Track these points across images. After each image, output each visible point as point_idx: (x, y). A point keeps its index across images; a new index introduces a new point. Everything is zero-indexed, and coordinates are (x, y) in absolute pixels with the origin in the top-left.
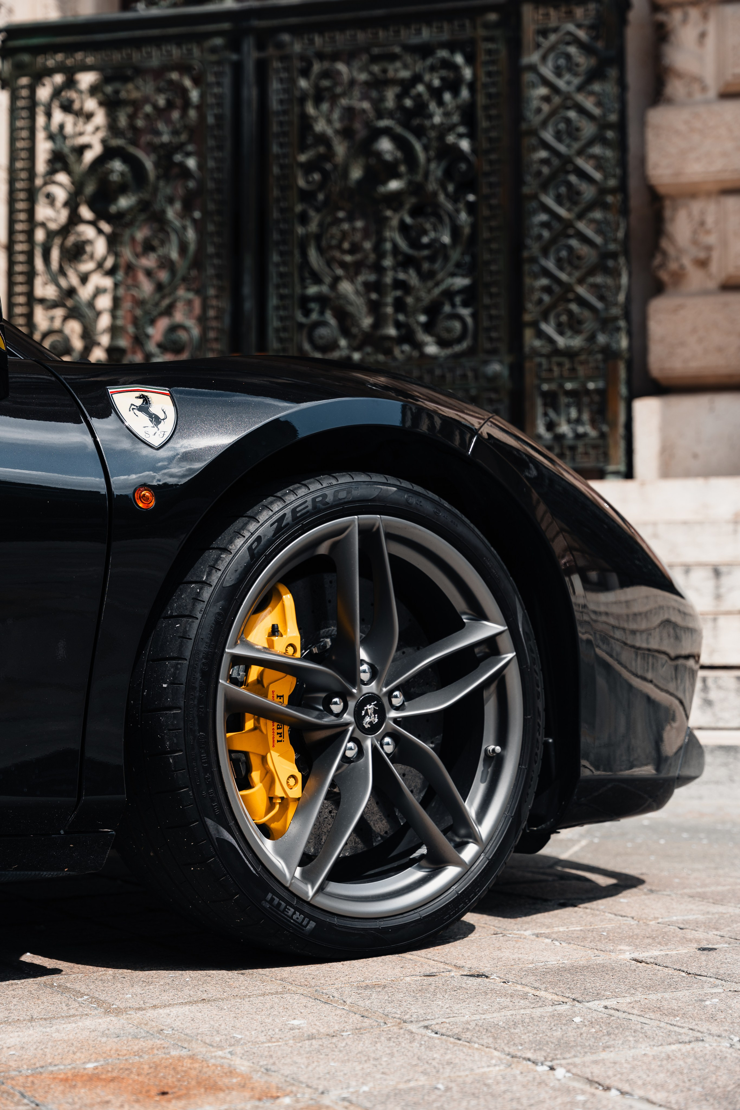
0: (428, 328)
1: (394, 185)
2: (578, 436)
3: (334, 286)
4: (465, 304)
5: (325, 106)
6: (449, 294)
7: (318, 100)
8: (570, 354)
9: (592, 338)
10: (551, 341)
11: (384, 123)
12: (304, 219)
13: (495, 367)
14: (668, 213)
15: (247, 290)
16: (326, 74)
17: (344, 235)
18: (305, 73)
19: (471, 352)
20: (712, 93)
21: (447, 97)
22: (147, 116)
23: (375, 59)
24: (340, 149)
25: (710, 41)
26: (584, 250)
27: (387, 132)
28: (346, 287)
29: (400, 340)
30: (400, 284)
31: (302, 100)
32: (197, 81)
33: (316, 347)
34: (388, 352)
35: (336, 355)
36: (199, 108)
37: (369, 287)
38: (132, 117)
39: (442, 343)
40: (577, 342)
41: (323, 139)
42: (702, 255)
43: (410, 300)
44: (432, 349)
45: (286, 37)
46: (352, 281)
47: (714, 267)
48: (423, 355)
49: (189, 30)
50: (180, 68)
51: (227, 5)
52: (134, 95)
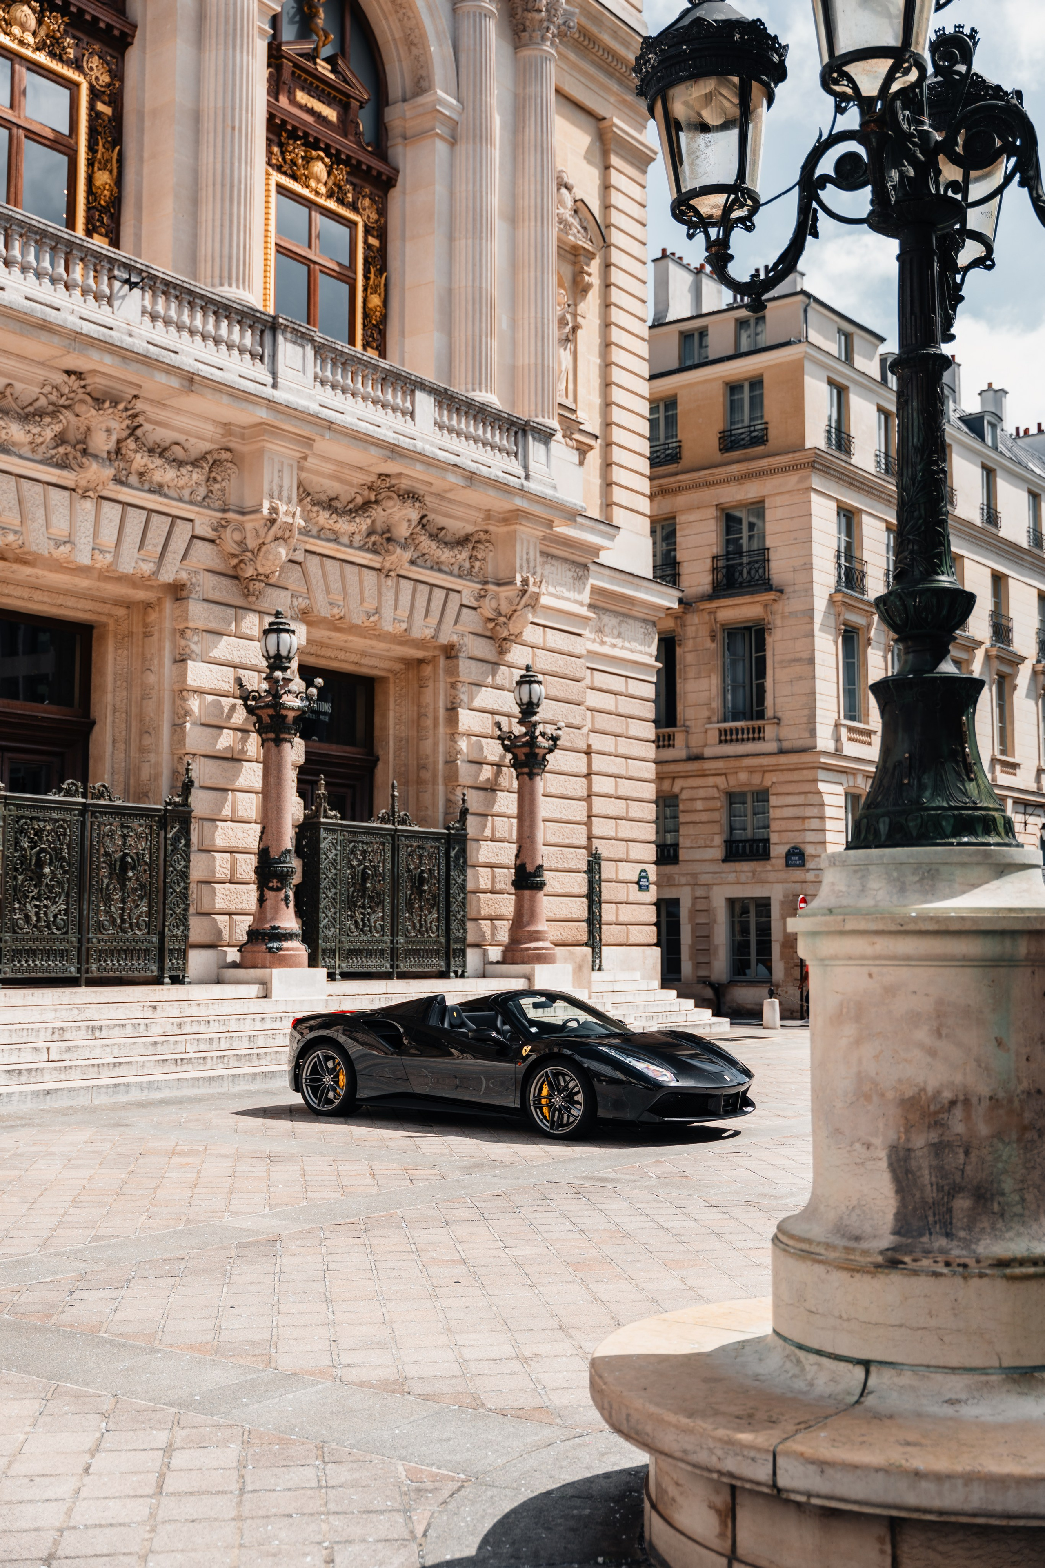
3: (110, 907)
4: (146, 917)
8: (176, 936)
10: (172, 932)
11: (127, 851)
13: (155, 939)
19: (148, 933)
22: (52, 836)
23: (124, 827)
27: (128, 854)
28: (113, 908)
29: (128, 928)
32: (69, 826)
33: (104, 929)
34: (125, 932)
35: (110, 932)
36: (69, 836)
37: (120, 908)
40: (179, 933)
43: (131, 914)
44: (137, 932)
45: (98, 815)
49: (66, 807)
50: (63, 820)
51: (80, 800)
52: (48, 828)
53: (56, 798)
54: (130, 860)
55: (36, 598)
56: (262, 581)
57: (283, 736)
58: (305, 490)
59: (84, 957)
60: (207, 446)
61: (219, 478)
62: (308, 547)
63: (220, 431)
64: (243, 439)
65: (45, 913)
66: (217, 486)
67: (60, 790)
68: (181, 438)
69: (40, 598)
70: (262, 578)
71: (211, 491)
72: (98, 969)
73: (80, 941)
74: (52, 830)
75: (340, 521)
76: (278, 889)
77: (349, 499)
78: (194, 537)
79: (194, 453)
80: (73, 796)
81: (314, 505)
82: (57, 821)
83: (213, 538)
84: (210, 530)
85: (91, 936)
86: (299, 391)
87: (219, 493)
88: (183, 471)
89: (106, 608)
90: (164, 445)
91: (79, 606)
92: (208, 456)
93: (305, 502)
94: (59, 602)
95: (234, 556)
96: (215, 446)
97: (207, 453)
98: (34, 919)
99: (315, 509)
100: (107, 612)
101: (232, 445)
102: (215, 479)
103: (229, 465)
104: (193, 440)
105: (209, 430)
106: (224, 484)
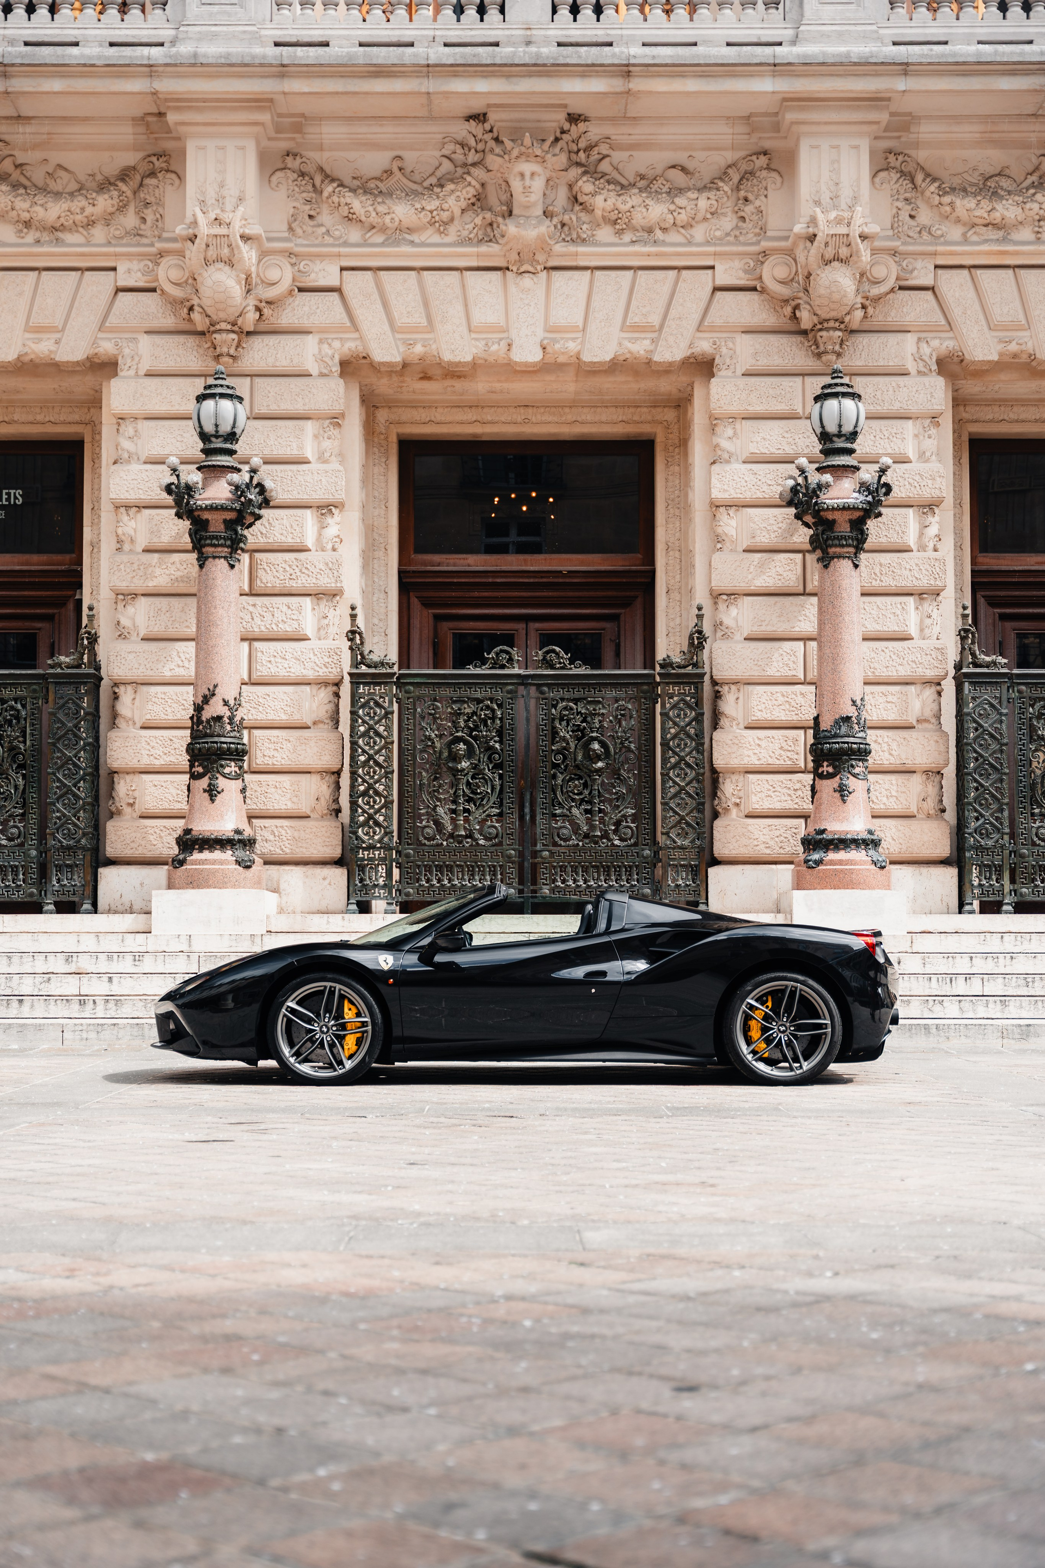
0: (615, 832)
1: (600, 764)
2: (687, 885)
3: (569, 810)
4: (633, 822)
5: (564, 723)
6: (624, 816)
7: (561, 719)
8: (682, 848)
9: (693, 841)
10: (675, 842)
11: (594, 734)
12: (554, 777)
13: (647, 852)
14: (721, 780)
15: (527, 810)
16: (565, 708)
17: (576, 786)
18: (555, 706)
19: (635, 844)
20: (742, 726)
21: (624, 723)
22: (474, 721)
23: (590, 703)
24: (572, 745)
25: (741, 701)
26: (688, 800)
27: (595, 739)
28: (575, 811)
29: (602, 837)
30: (600, 811)
31: (553, 720)
32: (500, 706)
33: (561, 839)
34: (596, 843)
35: (571, 843)
36: (501, 719)
37: (587, 811)
38: (465, 721)
39: (621, 839)
40: (686, 843)
41: (564, 739)
42: (738, 801)
43: (607, 819)
44: (617, 842)
45: (545, 689)
46: (578, 808)
47: (742, 807)
48: (613, 844)
49: (497, 681)
50: (491, 700)
51: (516, 671)
52: (468, 711)
53: (478, 671)
54: (596, 746)
55: (534, 420)
56: (835, 329)
57: (832, 550)
58: (928, 175)
59: (528, 876)
60: (730, 156)
61: (751, 197)
62: (940, 262)
63: (741, 129)
64: (779, 131)
65: (466, 820)
66: (749, 209)
67: (484, 661)
68: (681, 157)
69: (539, 418)
70: (831, 324)
71: (743, 219)
72: (552, 891)
73: (521, 854)
74: (474, 713)
75: (999, 207)
76: (830, 776)
77: (1030, 168)
78: (716, 289)
79: (707, 173)
80: (503, 667)
81: (946, 193)
82: (479, 701)
83: (751, 283)
84: (741, 274)
85: (539, 847)
86: (840, 34)
87: (755, 217)
88: (680, 201)
89: (645, 413)
90: (650, 174)
91: (604, 418)
92: (730, 171)
93: (927, 193)
94: (570, 418)
95: (786, 301)
96: (743, 153)
97: (729, 166)
98: (450, 828)
99: (947, 199)
100: (649, 418)
101: (767, 144)
102: (746, 200)
103: (764, 173)
104: (700, 155)
105: (724, 133)
106: (757, 203)
